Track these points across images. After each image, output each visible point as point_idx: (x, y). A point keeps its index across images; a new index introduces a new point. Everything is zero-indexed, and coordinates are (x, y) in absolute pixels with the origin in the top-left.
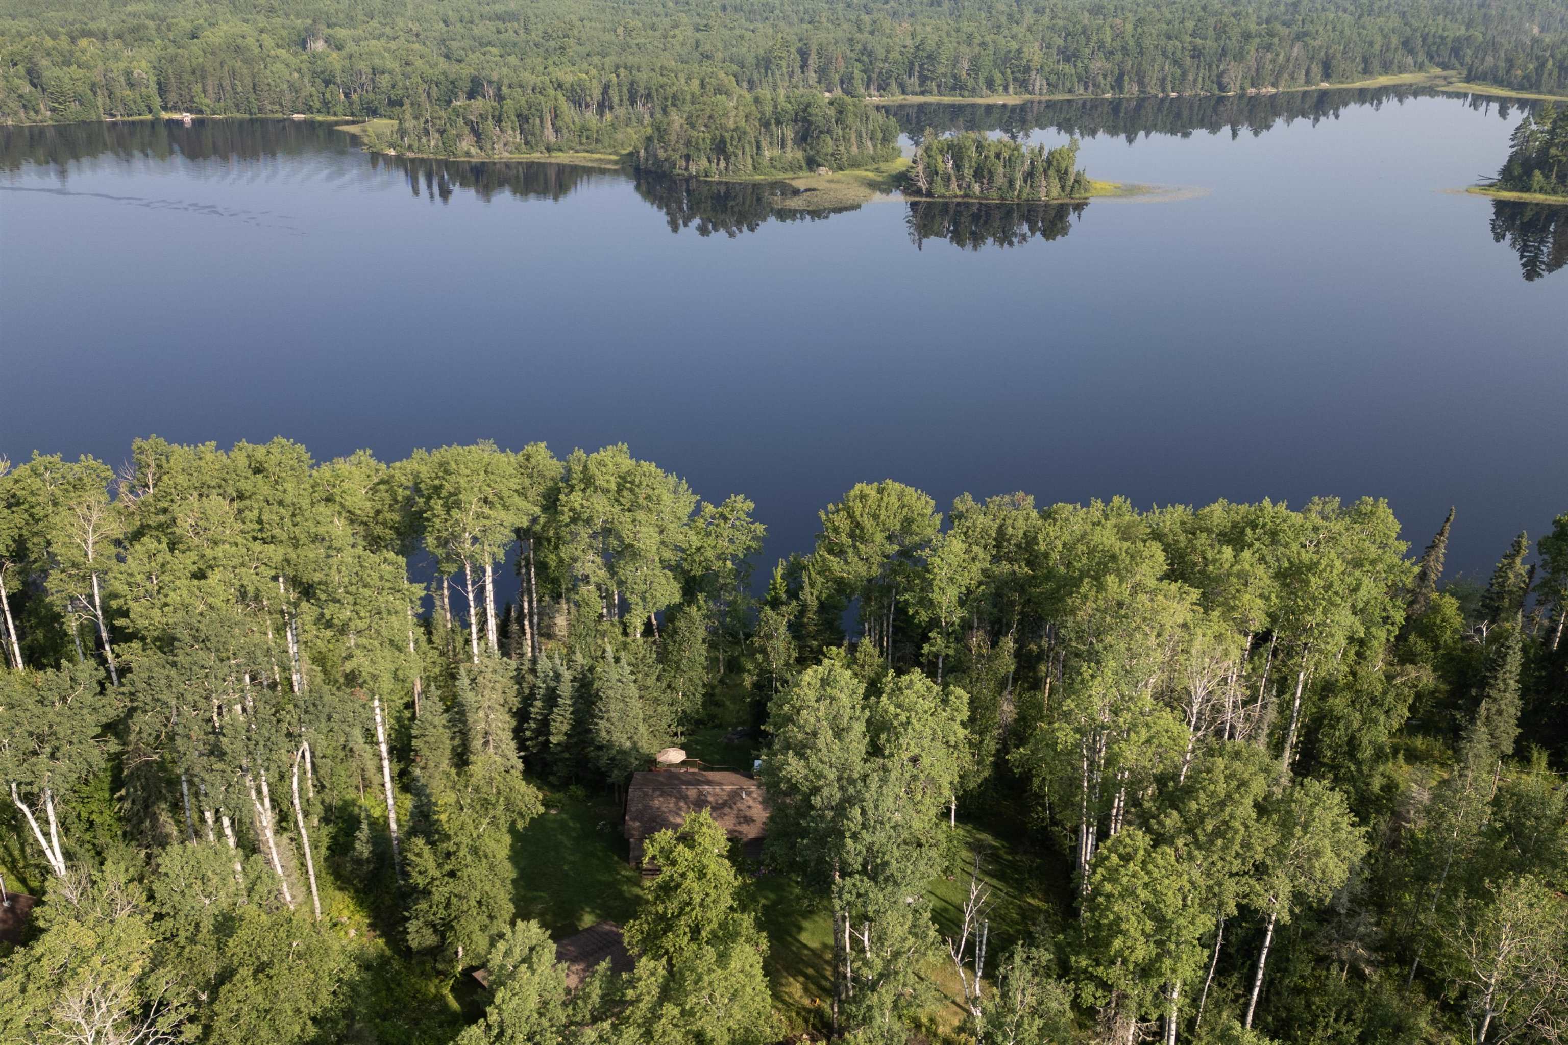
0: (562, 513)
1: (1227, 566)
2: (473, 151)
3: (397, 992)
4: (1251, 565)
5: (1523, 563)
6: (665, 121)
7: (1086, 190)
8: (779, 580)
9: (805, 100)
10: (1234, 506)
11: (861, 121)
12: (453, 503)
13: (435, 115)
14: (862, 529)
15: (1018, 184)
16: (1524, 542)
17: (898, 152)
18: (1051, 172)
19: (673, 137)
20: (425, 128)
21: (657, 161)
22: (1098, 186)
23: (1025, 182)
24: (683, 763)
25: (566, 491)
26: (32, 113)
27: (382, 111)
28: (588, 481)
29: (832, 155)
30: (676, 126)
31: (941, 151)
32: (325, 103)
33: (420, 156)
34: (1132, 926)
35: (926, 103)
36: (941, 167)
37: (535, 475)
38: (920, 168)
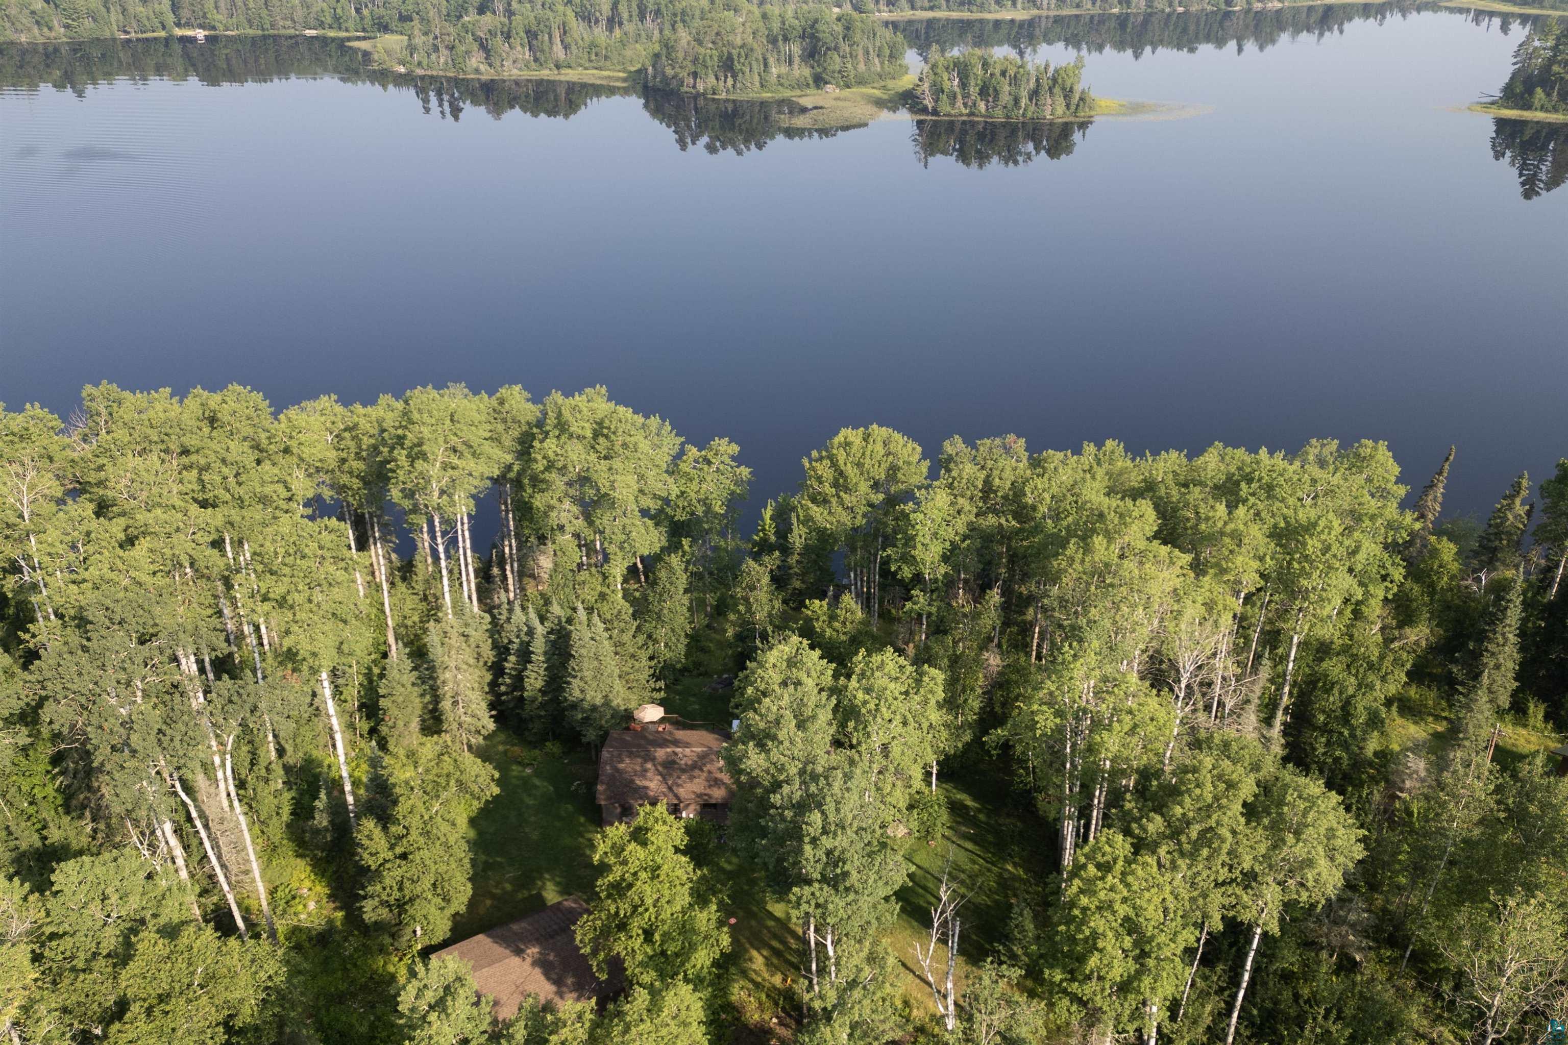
0: (536, 461)
1: (1220, 524)
2: (482, 68)
3: (353, 973)
4: (1245, 524)
5: (1522, 504)
6: (673, 38)
7: (1090, 108)
8: (768, 521)
9: (813, 16)
10: (1229, 450)
11: (868, 38)
12: (417, 454)
13: (444, 31)
14: (846, 478)
15: (1023, 102)
16: (1525, 483)
17: (905, 70)
18: (1057, 90)
19: (681, 55)
20: (434, 45)
21: (666, 80)
22: (1103, 104)
23: (1031, 100)
24: (662, 720)
25: (540, 437)
26: (45, 30)
27: (393, 25)
28: (562, 427)
29: (840, 72)
30: (684, 42)
31: (947, 68)
32: (337, 18)
33: (429, 73)
34: (1108, 943)
35: (934, 19)
36: (947, 85)
37: (509, 420)
38: (926, 86)
